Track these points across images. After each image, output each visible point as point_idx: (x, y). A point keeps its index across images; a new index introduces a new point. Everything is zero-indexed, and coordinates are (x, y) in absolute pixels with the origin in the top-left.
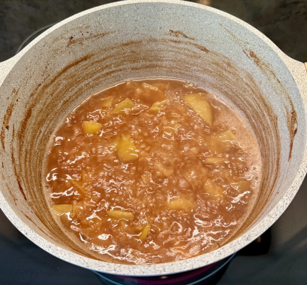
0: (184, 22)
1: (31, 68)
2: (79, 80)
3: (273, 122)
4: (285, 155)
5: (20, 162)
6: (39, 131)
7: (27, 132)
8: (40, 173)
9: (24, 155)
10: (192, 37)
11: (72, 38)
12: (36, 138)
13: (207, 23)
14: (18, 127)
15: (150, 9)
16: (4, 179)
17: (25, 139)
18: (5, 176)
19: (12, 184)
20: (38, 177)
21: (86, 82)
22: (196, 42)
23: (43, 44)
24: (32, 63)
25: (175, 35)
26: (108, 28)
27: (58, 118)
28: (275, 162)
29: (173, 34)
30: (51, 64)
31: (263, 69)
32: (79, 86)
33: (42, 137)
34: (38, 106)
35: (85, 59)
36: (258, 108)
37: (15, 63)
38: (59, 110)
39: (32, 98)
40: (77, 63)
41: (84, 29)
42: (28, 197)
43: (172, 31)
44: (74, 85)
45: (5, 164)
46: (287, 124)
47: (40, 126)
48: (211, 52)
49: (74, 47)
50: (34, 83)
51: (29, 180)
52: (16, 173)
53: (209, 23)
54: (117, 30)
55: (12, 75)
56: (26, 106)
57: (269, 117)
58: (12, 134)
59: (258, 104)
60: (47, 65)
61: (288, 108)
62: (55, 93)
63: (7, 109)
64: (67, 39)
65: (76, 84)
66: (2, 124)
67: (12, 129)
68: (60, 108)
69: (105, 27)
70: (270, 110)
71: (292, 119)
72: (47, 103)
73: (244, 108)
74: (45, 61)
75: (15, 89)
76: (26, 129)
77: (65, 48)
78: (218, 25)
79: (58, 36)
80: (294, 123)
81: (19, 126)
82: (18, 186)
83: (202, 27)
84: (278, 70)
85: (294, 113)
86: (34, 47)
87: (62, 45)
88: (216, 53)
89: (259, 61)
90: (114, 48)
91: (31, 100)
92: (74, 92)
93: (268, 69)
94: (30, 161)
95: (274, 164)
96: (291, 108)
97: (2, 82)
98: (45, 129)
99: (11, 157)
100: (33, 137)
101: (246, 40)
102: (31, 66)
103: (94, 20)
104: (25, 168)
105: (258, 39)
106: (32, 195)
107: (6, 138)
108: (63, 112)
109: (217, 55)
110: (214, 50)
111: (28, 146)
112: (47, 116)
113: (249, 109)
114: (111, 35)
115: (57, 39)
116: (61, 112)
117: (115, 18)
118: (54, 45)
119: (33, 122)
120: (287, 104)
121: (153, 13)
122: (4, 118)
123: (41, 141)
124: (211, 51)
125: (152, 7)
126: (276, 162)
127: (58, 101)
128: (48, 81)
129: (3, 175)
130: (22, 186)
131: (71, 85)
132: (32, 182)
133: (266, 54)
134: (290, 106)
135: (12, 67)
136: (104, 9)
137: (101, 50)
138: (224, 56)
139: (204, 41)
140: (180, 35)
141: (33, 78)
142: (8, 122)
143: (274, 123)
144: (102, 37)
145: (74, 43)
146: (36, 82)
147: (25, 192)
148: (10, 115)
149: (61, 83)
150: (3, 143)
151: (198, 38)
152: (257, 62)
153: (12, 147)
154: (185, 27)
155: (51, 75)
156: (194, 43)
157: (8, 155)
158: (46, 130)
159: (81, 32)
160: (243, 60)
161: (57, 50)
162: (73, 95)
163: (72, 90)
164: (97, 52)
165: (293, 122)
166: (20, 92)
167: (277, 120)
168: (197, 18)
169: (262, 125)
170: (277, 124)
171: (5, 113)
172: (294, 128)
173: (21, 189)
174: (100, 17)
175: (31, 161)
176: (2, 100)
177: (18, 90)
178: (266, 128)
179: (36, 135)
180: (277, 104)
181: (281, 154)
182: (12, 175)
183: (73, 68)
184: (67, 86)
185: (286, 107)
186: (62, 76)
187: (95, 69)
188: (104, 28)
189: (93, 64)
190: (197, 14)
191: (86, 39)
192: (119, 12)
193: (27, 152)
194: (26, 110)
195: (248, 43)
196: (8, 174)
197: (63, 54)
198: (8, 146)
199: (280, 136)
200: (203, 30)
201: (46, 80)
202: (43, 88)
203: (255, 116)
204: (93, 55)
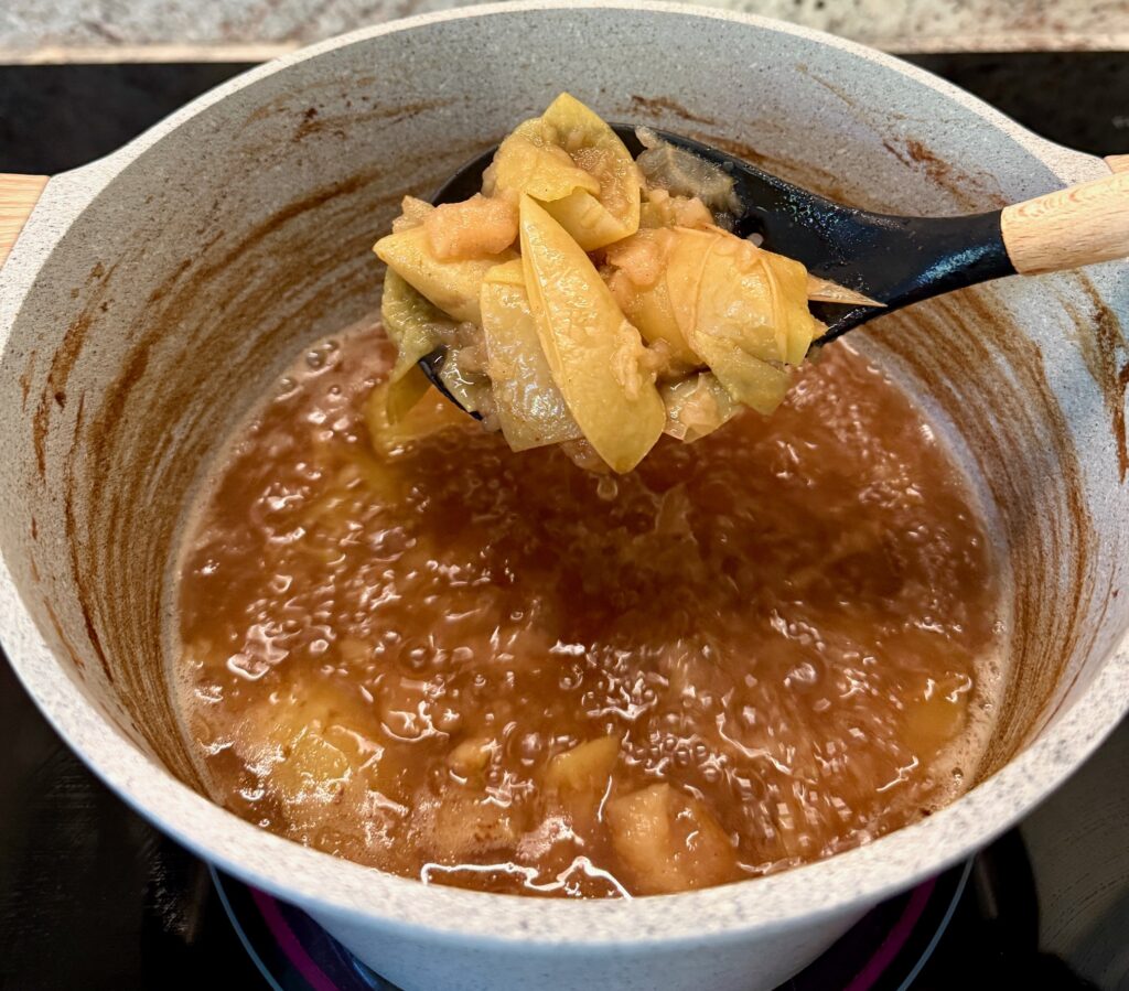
0: (679, 68)
1: (165, 199)
2: (321, 259)
3: (1025, 369)
4: (1098, 470)
5: (91, 537)
6: (164, 436)
7: (123, 431)
8: (156, 600)
9: (106, 514)
10: (705, 117)
11: (311, 113)
12: (153, 462)
13: (756, 67)
14: (95, 404)
15: (569, 31)
16: (39, 579)
17: (116, 457)
18: (42, 571)
19: (65, 605)
20: (148, 613)
21: (345, 270)
22: (721, 132)
23: (214, 124)
24: (171, 183)
25: (649, 111)
26: (432, 88)
27: (232, 395)
28: (1060, 509)
29: (643, 108)
30: (233, 193)
31: (961, 195)
32: (319, 286)
33: (174, 460)
34: (173, 343)
35: (350, 187)
36: (960, 333)
37: (114, 176)
38: (242, 364)
39: (154, 308)
40: (320, 199)
41: (355, 86)
42: (118, 673)
43: (641, 100)
44: (303, 277)
45: (42, 527)
46: (1084, 359)
47: (169, 419)
48: (772, 161)
49: (316, 144)
50: (169, 257)
51: (120, 615)
52: (77, 573)
53: (762, 67)
54: (462, 97)
55: (98, 215)
56: (131, 334)
57: (1006, 355)
58: (73, 426)
59: (956, 318)
60: (219, 199)
61: (1078, 305)
62: (235, 301)
63: (66, 331)
64: (296, 115)
65: (309, 274)
66: (45, 382)
67: (76, 409)
68: (246, 359)
69: (425, 86)
70: (1007, 331)
71: (1100, 340)
72: (203, 335)
73: (906, 341)
74: (214, 180)
75: (103, 264)
76: (122, 420)
77: (288, 146)
78: (793, 71)
79: (268, 101)
80: (1112, 348)
81: (101, 402)
82: (84, 622)
83: (738, 81)
84: (1020, 188)
85: (1106, 317)
86: (183, 130)
87: (277, 136)
88: (789, 163)
89: (943, 171)
90: (448, 154)
91: (152, 314)
92: (298, 303)
93: (980, 189)
94: (124, 546)
95: (1060, 514)
96: (1089, 302)
97: (63, 233)
98: (186, 431)
99: (62, 510)
100: (144, 457)
101: (892, 109)
102: (167, 193)
103: (391, 59)
104: (108, 566)
105: (934, 98)
106: (127, 673)
107: (51, 434)
108: (252, 375)
109: (792, 168)
110: (783, 152)
111: (122, 484)
112: (199, 382)
113: (922, 343)
114: (441, 111)
115: (260, 113)
116: (248, 374)
117: (456, 58)
118: (250, 132)
119: (149, 397)
120: (1071, 293)
121: (582, 42)
122: (54, 361)
123: (169, 475)
124: (772, 156)
125: (577, 25)
126: (1064, 506)
127: (242, 333)
128: (216, 256)
129: (33, 562)
130: (95, 627)
131: (291, 277)
132: (127, 625)
133: (967, 141)
134: (1083, 297)
135: (103, 187)
136: (426, 26)
137: (404, 159)
138: (817, 171)
139: (746, 126)
140: (666, 111)
141: (166, 238)
142: (63, 380)
143: (1031, 371)
144: (411, 116)
145: (317, 130)
146: (174, 253)
147: (107, 653)
148: (75, 354)
149: (259, 267)
150: (41, 453)
151: (725, 116)
152: (939, 174)
153: (71, 473)
154: (681, 85)
155: (230, 235)
156: (715, 135)
157: (54, 499)
158: (188, 437)
159: (344, 96)
160: (885, 174)
161: (259, 149)
162: (297, 315)
163: (295, 295)
164: (390, 167)
165: (1107, 349)
166: (115, 281)
167: (1041, 357)
168: (722, 53)
169: (981, 393)
170: (1041, 373)
171: (59, 344)
172: (1114, 366)
173: (93, 635)
174: (409, 51)
175: (130, 546)
176: (55, 297)
177: (112, 269)
178: (1000, 399)
179: (153, 449)
180: (1031, 302)
181: (1083, 468)
182: (63, 575)
183: (305, 215)
184: (278, 279)
185: (1068, 306)
186: (266, 244)
187: (380, 225)
188: (420, 89)
189: (372, 207)
190: (724, 41)
191: (358, 120)
192: (470, 38)
193: (117, 506)
194: (131, 346)
195: (900, 118)
196: (49, 567)
197: (279, 163)
198: (57, 465)
199: (1064, 411)
200: (743, 89)
201: (210, 249)
202: (198, 277)
203: (950, 363)
204: (376, 176)
